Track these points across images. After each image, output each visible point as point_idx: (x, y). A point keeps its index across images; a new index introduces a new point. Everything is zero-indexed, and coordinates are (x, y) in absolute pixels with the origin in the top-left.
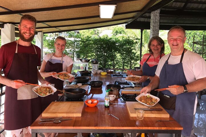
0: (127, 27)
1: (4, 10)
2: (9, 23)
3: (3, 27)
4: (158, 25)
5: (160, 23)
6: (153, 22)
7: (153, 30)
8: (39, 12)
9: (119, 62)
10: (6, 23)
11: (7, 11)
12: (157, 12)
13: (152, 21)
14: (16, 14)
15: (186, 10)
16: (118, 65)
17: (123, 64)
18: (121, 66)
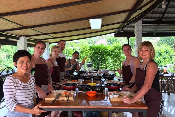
0: (116, 36)
1: (20, 26)
2: (24, 36)
3: (19, 39)
4: (141, 33)
5: (142, 31)
6: (137, 31)
7: (137, 37)
8: (45, 27)
9: (111, 65)
10: (21, 36)
11: (22, 27)
12: (140, 22)
13: (135, 30)
14: (28, 29)
15: (164, 20)
16: (110, 68)
17: (114, 67)
18: (112, 68)
